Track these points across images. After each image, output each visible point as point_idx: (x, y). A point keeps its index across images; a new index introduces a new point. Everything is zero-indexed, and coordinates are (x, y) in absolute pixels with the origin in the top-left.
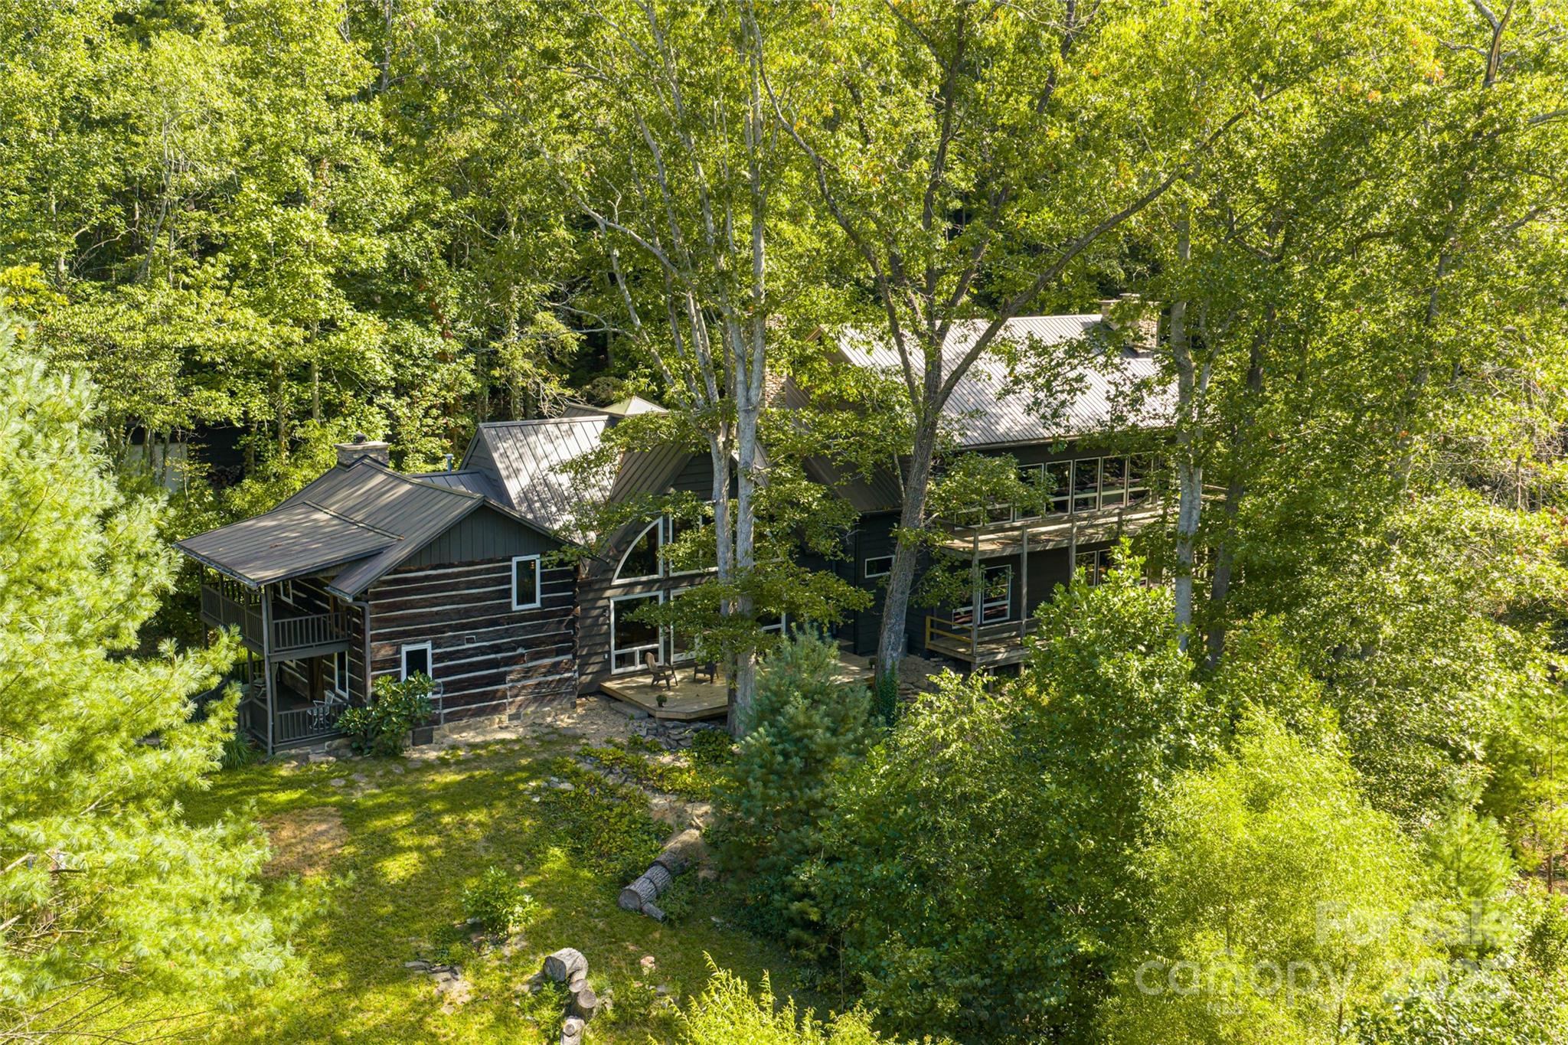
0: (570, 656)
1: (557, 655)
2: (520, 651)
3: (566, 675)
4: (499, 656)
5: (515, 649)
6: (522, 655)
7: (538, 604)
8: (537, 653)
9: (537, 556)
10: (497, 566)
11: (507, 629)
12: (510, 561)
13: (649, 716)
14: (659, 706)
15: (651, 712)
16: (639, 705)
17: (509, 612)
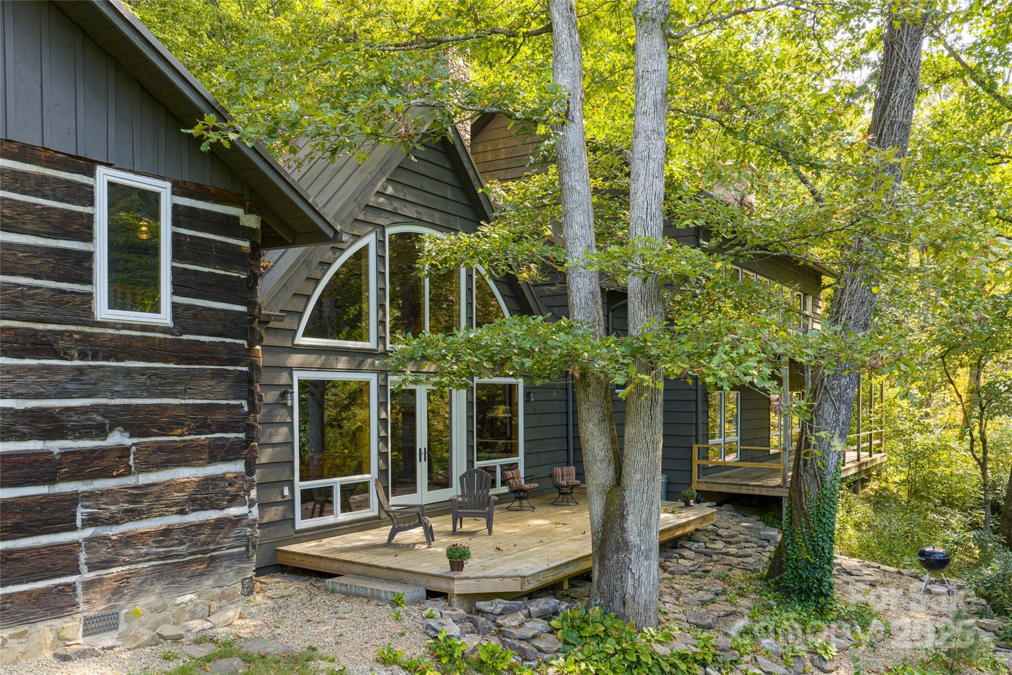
0: (239, 467)
1: (213, 459)
2: (117, 438)
3: (234, 511)
4: (56, 446)
5: (102, 432)
6: (124, 451)
7: (164, 317)
8: (161, 448)
9: (168, 185)
10: (44, 177)
11: (80, 370)
12: (91, 174)
13: (432, 594)
14: (452, 569)
15: (436, 585)
16: (400, 574)
17: (84, 324)
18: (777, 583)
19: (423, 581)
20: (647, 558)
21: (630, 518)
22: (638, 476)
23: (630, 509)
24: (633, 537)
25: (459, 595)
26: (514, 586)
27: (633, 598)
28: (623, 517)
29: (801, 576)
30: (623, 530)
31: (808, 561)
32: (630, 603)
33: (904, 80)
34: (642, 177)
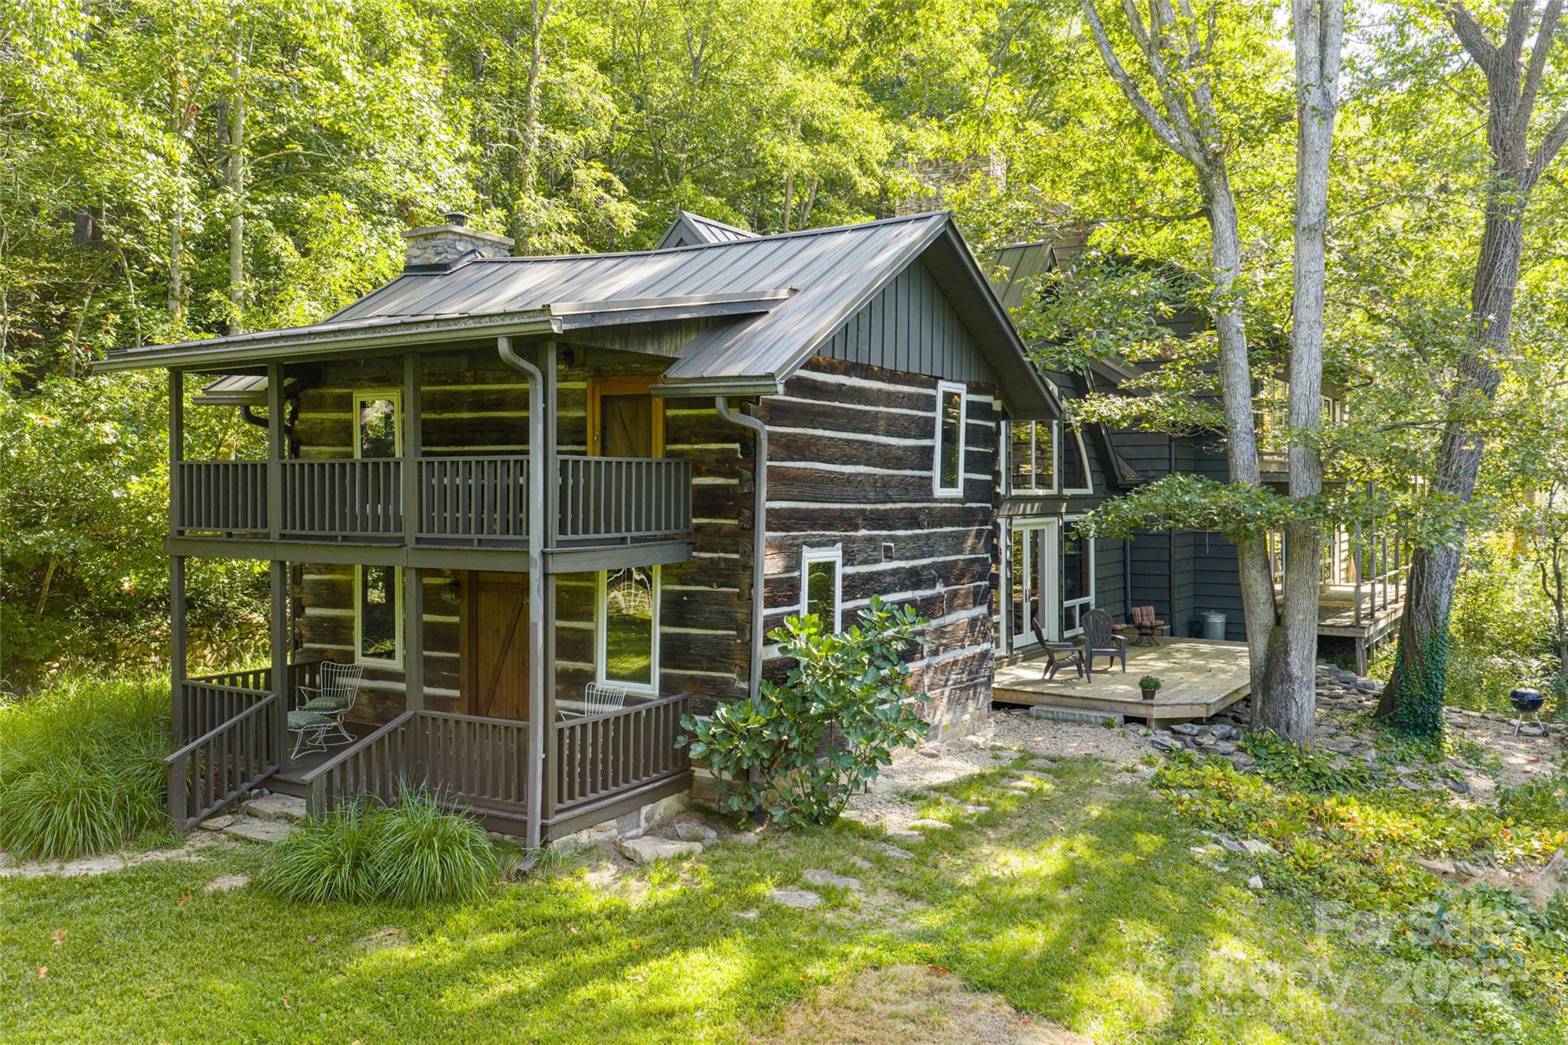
1: (972, 604)
2: (939, 588)
4: (918, 594)
5: (934, 583)
6: (941, 598)
7: (960, 491)
8: (955, 595)
9: (964, 386)
10: (919, 395)
11: (928, 536)
12: (935, 387)
13: (1128, 720)
14: (1145, 697)
15: (1134, 712)
16: (1095, 703)
17: (930, 501)
18: (1390, 719)
19: (1121, 707)
20: (1308, 688)
21: (1293, 653)
22: (1301, 617)
23: (1294, 646)
24: (1296, 671)
25: (1158, 720)
26: (1201, 712)
27: (1297, 723)
28: (1286, 653)
29: (1416, 712)
30: (1287, 664)
31: (1422, 697)
32: (1294, 727)
33: (1508, 251)
34: (1306, 360)
